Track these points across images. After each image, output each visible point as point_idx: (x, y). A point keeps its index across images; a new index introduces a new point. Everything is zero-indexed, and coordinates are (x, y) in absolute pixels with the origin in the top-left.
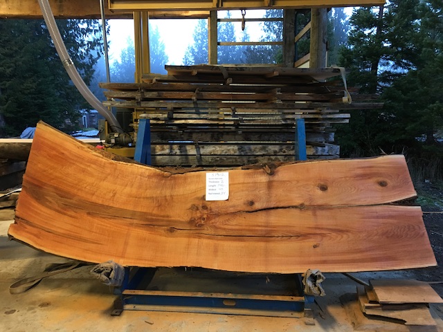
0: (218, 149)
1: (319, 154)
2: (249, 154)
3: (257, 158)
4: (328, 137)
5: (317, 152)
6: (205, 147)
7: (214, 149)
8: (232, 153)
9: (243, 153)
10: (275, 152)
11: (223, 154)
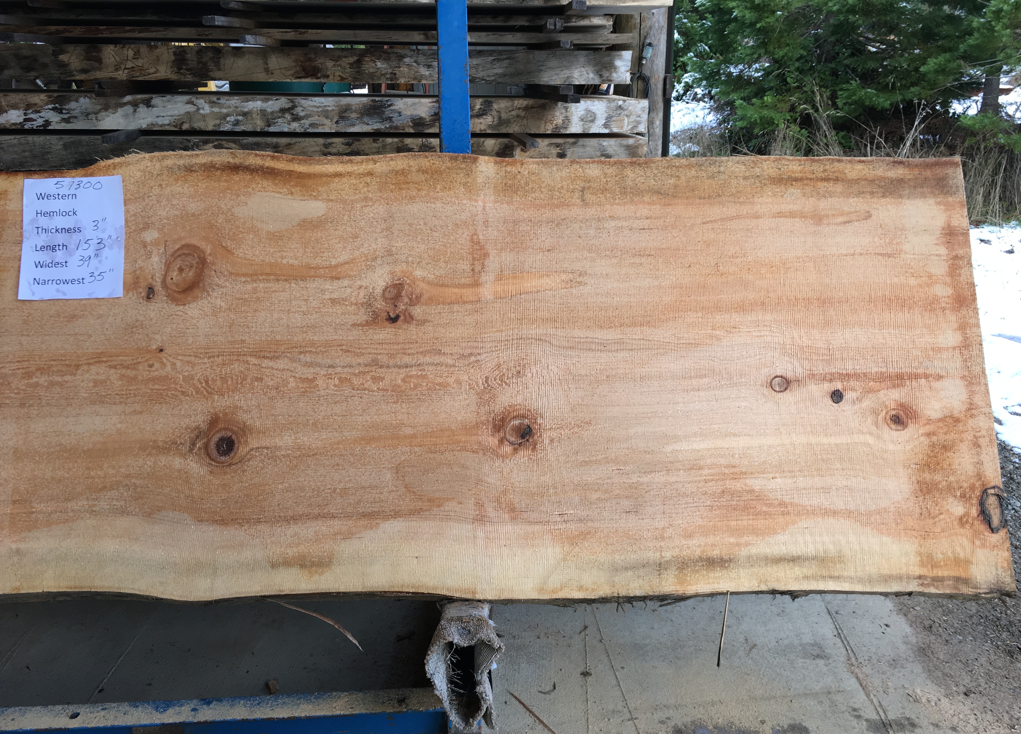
0: (206, 109)
1: (575, 128)
2: (320, 130)
3: (356, 146)
4: (610, 67)
5: (567, 120)
6: (157, 100)
7: (190, 108)
8: (259, 125)
9: (295, 127)
10: (418, 122)
11: (227, 127)
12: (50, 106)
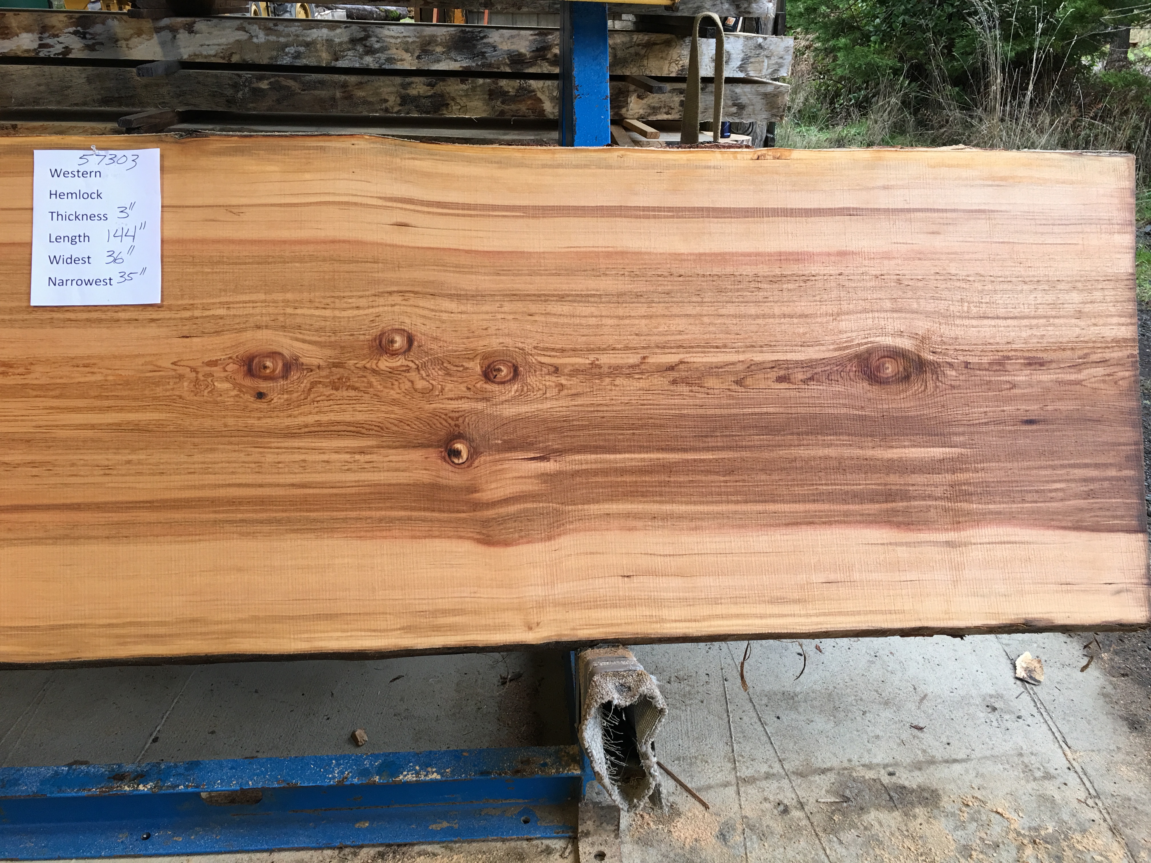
1: (705, 70)
3: (441, 87)
12: (71, 29)
